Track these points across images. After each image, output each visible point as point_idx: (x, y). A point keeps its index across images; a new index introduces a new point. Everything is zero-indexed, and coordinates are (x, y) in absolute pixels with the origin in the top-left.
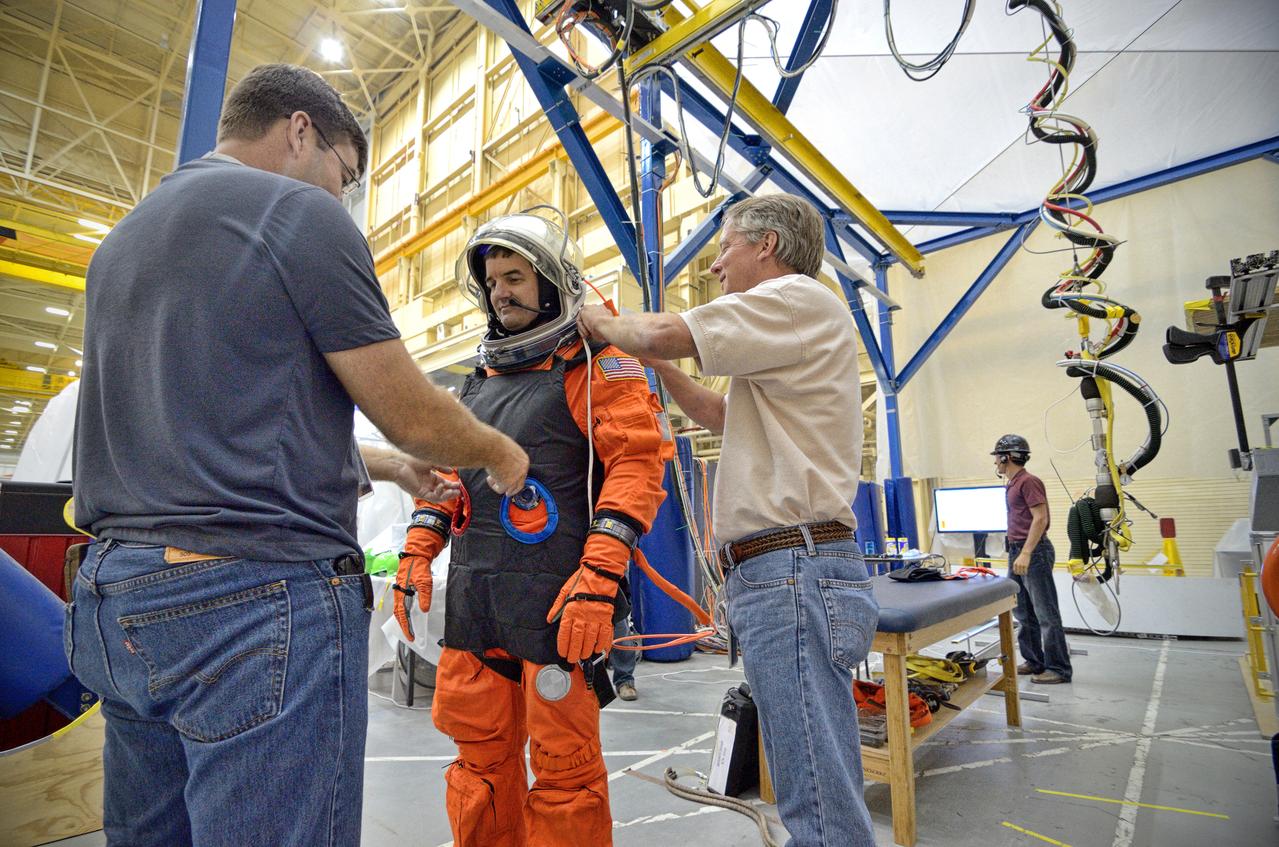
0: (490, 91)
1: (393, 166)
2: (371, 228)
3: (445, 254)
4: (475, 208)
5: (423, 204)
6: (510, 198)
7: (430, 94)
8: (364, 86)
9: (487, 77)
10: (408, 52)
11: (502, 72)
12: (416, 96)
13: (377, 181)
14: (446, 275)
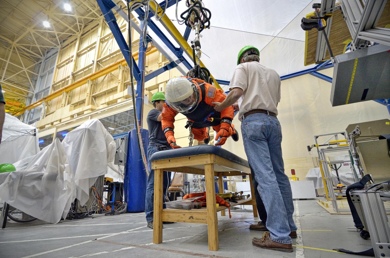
0: (101, 44)
1: (65, 63)
2: (54, 82)
3: (80, 92)
4: (92, 78)
5: (74, 76)
6: (105, 76)
7: (81, 42)
8: (57, 37)
9: (101, 40)
10: (75, 29)
11: (106, 39)
12: (76, 43)
13: (59, 67)
14: (80, 99)
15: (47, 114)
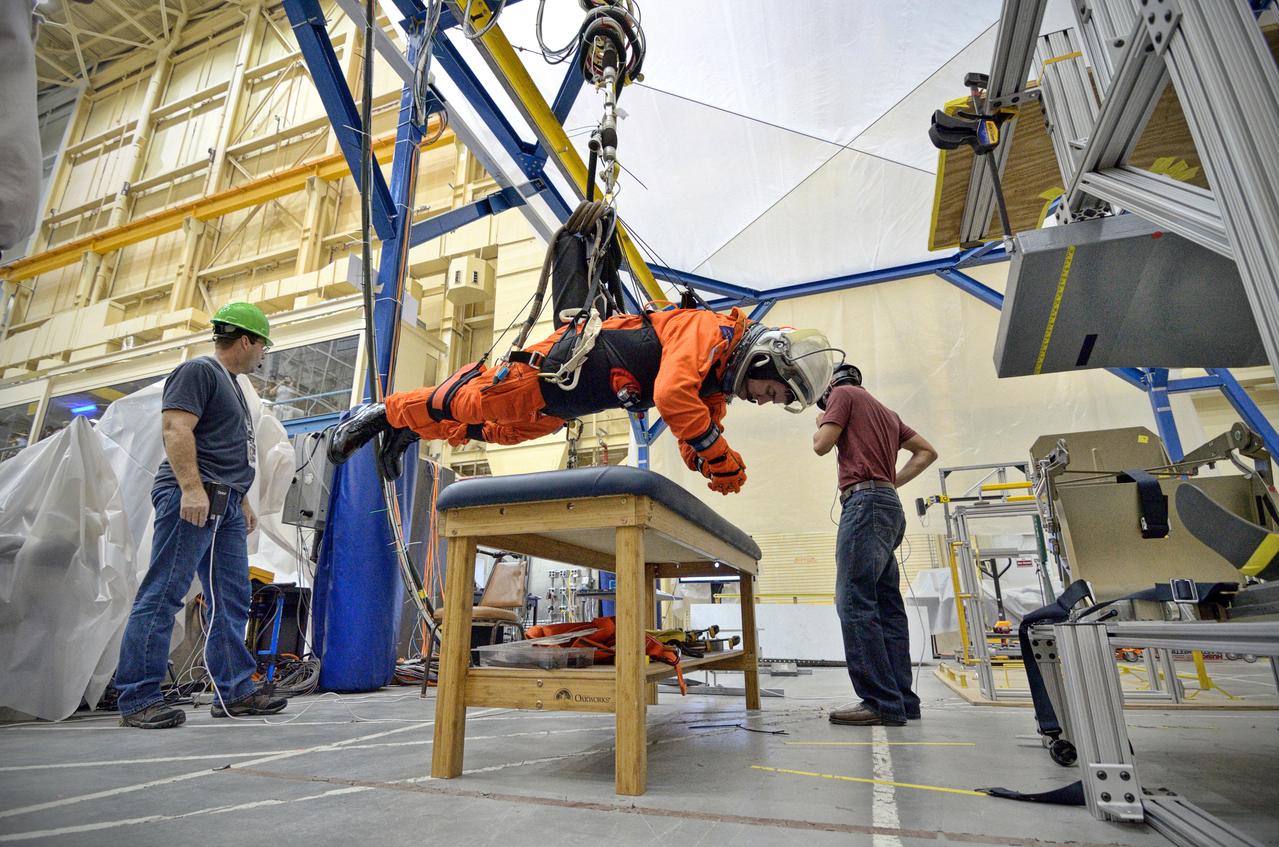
0: (247, 94)
1: (100, 146)
2: (52, 211)
3: (153, 257)
4: (203, 211)
5: (133, 196)
6: (252, 208)
7: (170, 78)
8: (78, 48)
9: (246, 78)
10: (149, 29)
11: (266, 77)
12: (149, 77)
13: (74, 159)
14: (150, 282)
15: (12, 328)
